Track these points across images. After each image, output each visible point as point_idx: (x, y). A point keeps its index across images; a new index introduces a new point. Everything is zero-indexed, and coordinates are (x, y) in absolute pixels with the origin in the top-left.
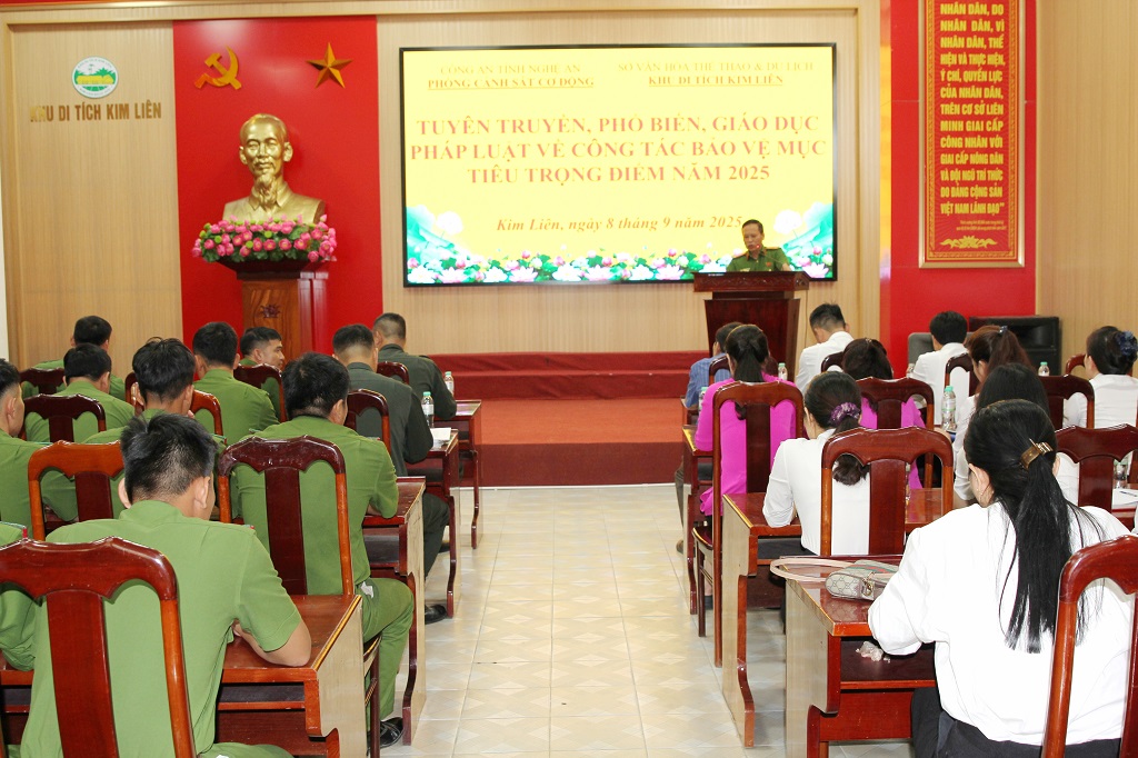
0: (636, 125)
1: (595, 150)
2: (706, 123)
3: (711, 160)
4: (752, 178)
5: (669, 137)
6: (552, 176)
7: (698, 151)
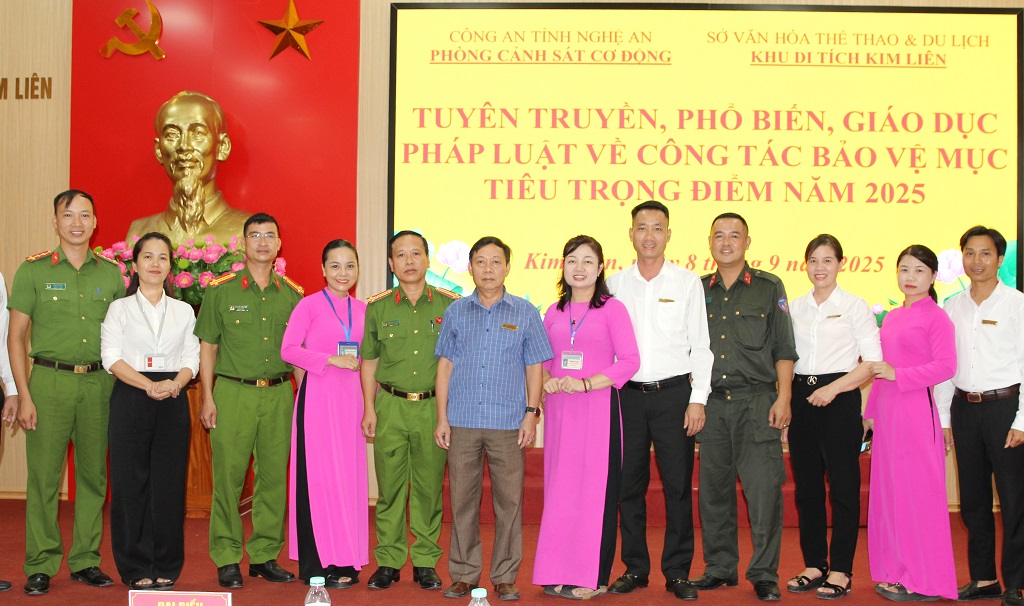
0: (731, 120)
1: (671, 155)
2: (834, 119)
3: (840, 174)
4: (900, 201)
5: (781, 139)
6: (608, 192)
7: (822, 161)
